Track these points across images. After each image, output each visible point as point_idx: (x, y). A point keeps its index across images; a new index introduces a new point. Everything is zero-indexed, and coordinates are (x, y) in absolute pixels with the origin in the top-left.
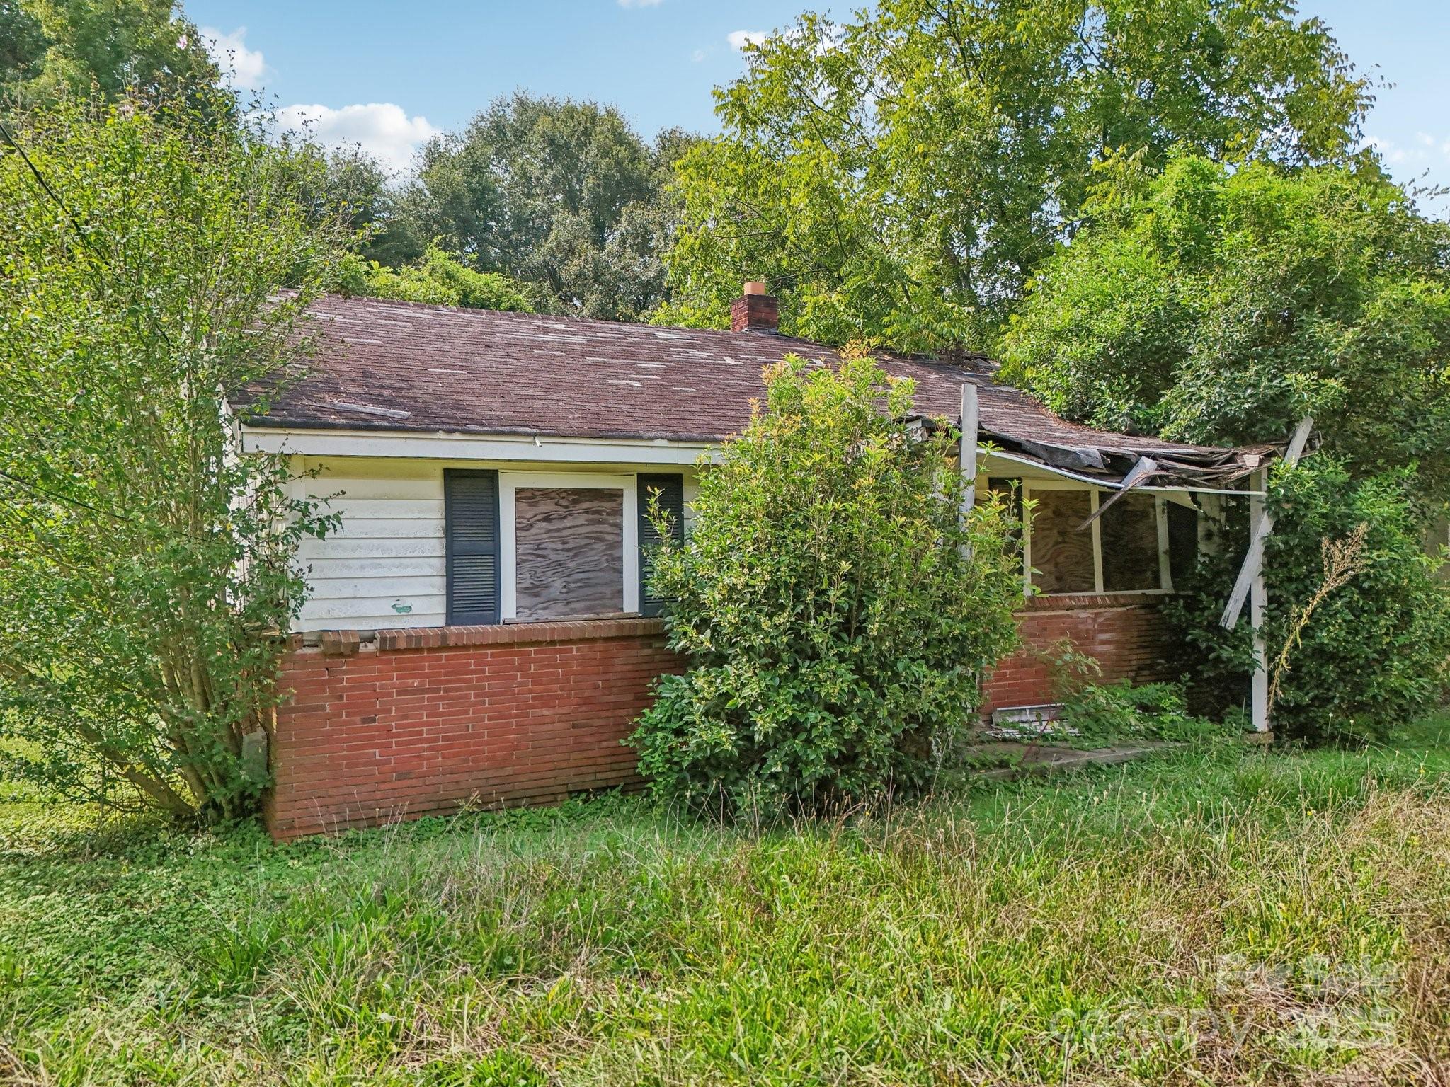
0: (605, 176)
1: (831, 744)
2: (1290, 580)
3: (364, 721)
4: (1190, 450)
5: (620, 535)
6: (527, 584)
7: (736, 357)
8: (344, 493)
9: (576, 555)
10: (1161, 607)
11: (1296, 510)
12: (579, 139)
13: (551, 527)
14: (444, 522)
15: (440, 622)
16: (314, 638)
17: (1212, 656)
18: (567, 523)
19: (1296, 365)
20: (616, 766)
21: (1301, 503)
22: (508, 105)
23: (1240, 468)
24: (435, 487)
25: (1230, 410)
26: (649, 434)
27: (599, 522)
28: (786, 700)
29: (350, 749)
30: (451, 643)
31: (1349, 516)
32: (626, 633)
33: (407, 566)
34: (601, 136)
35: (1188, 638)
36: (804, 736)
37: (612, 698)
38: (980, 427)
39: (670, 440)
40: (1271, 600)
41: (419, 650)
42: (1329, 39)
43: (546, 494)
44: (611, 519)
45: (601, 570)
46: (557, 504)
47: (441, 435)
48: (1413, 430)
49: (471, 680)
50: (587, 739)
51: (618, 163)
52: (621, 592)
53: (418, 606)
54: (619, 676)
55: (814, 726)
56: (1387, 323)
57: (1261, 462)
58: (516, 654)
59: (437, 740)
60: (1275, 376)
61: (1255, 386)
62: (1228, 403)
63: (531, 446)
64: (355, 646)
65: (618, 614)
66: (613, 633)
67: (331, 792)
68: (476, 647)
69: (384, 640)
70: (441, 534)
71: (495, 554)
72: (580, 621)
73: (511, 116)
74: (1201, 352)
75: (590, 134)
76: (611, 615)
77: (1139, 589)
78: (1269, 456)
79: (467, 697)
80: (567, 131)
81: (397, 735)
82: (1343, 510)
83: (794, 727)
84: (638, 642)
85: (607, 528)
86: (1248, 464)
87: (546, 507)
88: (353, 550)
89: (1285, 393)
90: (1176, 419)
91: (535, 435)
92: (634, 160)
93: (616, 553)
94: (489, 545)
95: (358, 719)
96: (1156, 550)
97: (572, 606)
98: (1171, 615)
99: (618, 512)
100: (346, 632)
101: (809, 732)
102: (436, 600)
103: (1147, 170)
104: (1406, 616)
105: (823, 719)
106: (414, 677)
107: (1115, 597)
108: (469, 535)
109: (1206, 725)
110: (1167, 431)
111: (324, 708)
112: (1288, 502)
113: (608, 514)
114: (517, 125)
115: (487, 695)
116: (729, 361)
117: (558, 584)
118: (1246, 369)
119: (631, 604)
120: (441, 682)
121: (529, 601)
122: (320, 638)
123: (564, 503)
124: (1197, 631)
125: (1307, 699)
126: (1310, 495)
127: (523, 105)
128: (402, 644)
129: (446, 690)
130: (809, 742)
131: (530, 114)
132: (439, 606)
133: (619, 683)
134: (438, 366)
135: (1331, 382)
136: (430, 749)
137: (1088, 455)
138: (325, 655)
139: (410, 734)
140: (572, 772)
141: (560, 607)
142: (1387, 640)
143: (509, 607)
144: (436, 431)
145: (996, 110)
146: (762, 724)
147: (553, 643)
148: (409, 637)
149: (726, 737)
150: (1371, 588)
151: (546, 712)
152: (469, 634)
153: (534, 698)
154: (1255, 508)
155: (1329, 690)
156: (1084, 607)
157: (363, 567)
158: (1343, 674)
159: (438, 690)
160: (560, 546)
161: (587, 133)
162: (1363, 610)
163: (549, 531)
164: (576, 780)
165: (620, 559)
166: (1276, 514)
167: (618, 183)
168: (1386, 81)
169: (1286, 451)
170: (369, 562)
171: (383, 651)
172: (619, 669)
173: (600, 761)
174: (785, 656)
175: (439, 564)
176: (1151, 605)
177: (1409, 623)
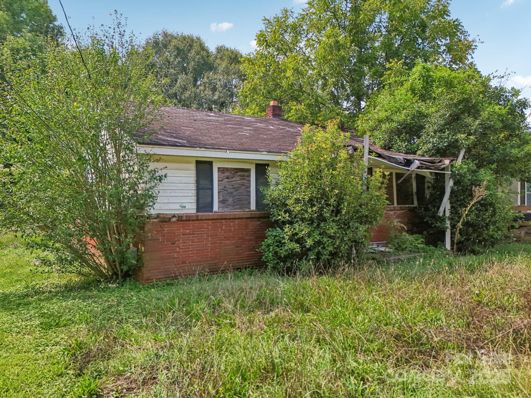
0: (198, 62)
1: (331, 248)
2: (458, 201)
3: (172, 244)
4: (427, 158)
5: (250, 184)
6: (221, 199)
7: (273, 126)
8: (166, 167)
9: (236, 190)
10: (416, 210)
11: (461, 178)
12: (187, 48)
13: (229, 180)
14: (196, 178)
15: (194, 211)
16: (155, 216)
17: (433, 226)
18: (234, 179)
19: (460, 132)
20: (249, 260)
21: (462, 176)
22: (160, 34)
23: (443, 164)
24: (193, 166)
25: (440, 146)
26: (261, 150)
27: (243, 179)
28: (316, 235)
29: (167, 253)
30: (200, 218)
31: (476, 180)
32: (253, 216)
33: (184, 193)
34: (196, 47)
35: (425, 220)
36: (322, 246)
37: (248, 238)
38: (369, 149)
39: (268, 152)
40: (452, 207)
41: (189, 220)
42: (461, 26)
43: (227, 169)
44: (247, 178)
45: (244, 195)
46: (231, 173)
47: (198, 149)
48: (495, 153)
49: (204, 231)
50: (240, 251)
51: (203, 57)
52: (250, 203)
53: (188, 206)
54: (250, 230)
55: (325, 243)
56: (488, 119)
57: (450, 162)
58: (219, 222)
59: (194, 251)
60: (453, 135)
61: (448, 138)
62: (439, 144)
63: (226, 153)
64: (170, 219)
65: (249, 210)
66: (249, 216)
67: (161, 268)
68: (207, 220)
69: (179, 216)
70: (195, 182)
71: (212, 189)
72: (238, 212)
73: (161, 38)
74: (429, 127)
75: (192, 46)
76: (247, 210)
77: (408, 204)
78: (452, 161)
79: (204, 236)
80: (183, 45)
81: (182, 249)
82: (475, 178)
83: (319, 243)
84: (256, 219)
85: (246, 181)
86: (446, 163)
87: (227, 174)
88: (168, 187)
89: (457, 141)
90: (421, 149)
91: (226, 149)
92: (208, 57)
93: (248, 190)
94: (210, 186)
95: (170, 243)
96: (412, 192)
97: (235, 207)
98: (419, 213)
99: (249, 176)
100: (166, 214)
101: (324, 245)
102: (193, 204)
103: (404, 67)
104: (494, 212)
105: (328, 241)
106: (188, 229)
107: (401, 207)
108: (204, 182)
109: (432, 248)
110: (419, 152)
111: (159, 239)
112: (458, 175)
113: (246, 177)
114: (163, 42)
115: (210, 236)
116: (272, 127)
117: (231, 200)
118: (444, 133)
119: (253, 207)
120: (196, 231)
121: (222, 205)
122: (158, 216)
123: (233, 172)
124: (427, 218)
125: (463, 239)
126: (465, 173)
127: (165, 35)
128: (184, 218)
129: (197, 234)
130: (323, 248)
131: (169, 38)
132: (194, 206)
133: (250, 233)
134: (183, 126)
135: (472, 137)
136: (191, 254)
137: (400, 159)
138: (160, 221)
139: (186, 248)
140: (236, 262)
141: (231, 207)
142: (489, 219)
143: (216, 207)
144: (197, 147)
145: (353, 45)
146: (309, 242)
147: (230, 219)
148: (187, 216)
149: (296, 247)
150: (483, 203)
151: (228, 242)
152: (205, 215)
153: (224, 237)
154: (447, 177)
155: (470, 236)
156: (391, 210)
157: (171, 193)
158: (474, 231)
159: (195, 234)
160: (231, 187)
161: (191, 46)
162: (481, 210)
163: (228, 182)
164: (237, 265)
165: (250, 192)
166: (454, 179)
167: (202, 64)
168: (481, 41)
169: (457, 159)
170: (173, 191)
171: (178, 221)
172: (250, 228)
173: (244, 259)
174: (315, 221)
175: (194, 192)
176: (413, 210)
177: (495, 214)
